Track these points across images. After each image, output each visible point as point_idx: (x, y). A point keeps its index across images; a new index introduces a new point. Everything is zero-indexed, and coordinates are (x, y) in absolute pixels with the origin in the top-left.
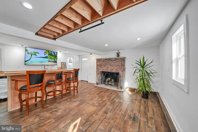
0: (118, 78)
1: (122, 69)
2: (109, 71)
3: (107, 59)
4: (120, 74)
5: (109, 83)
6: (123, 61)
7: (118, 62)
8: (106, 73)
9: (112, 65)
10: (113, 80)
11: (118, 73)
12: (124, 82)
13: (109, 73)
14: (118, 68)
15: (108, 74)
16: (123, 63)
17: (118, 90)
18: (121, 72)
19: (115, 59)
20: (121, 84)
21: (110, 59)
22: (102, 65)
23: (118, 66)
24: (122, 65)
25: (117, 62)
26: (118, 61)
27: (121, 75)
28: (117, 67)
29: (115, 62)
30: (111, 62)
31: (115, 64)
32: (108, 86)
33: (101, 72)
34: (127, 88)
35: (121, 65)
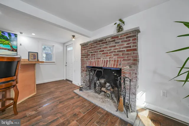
0: (120, 82)
1: (130, 60)
2: (101, 65)
3: (97, 42)
4: (124, 73)
5: (103, 89)
6: (131, 39)
7: (120, 43)
8: (98, 70)
9: (107, 53)
10: (108, 84)
11: (121, 69)
12: (135, 94)
13: (102, 70)
14: (120, 57)
15: (101, 72)
16: (131, 45)
17: (118, 114)
18: (126, 69)
19: (113, 38)
20: (127, 98)
21: (102, 41)
22: (89, 55)
23: (121, 53)
24: (131, 50)
25: (116, 44)
26: (120, 41)
27: (127, 76)
28: (117, 55)
29: (112, 44)
30: (105, 46)
31: (113, 48)
32: (100, 96)
33: (87, 67)
34: (143, 109)
35: (127, 51)
